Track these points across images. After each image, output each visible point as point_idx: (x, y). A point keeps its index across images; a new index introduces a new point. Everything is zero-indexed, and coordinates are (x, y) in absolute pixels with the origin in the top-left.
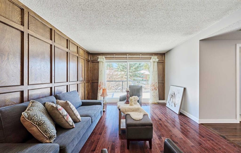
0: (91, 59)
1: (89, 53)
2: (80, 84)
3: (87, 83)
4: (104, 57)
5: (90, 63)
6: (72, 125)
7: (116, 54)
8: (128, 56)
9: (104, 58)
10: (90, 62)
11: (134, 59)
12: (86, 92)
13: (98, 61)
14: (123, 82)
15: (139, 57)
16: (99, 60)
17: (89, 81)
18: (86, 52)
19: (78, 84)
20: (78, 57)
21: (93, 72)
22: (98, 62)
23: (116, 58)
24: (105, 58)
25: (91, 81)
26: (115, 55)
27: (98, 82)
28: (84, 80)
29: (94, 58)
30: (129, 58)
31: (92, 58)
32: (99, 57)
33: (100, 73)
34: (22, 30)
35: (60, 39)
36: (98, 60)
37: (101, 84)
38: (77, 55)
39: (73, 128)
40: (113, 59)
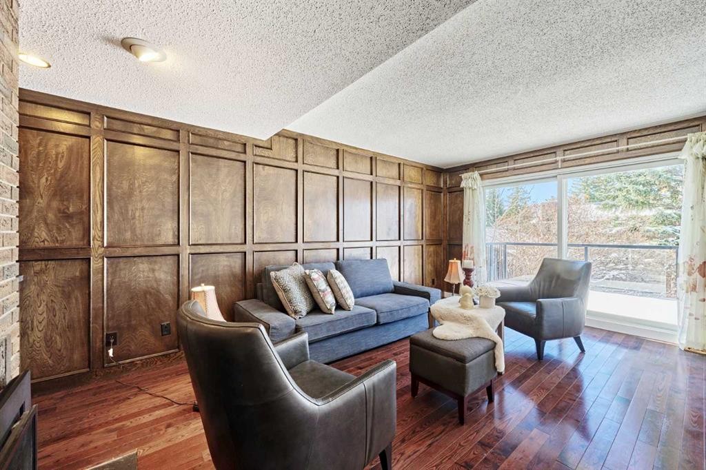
0: (445, 183)
1: (437, 171)
2: (405, 247)
3: (434, 246)
4: (476, 174)
5: (444, 195)
6: (330, 310)
7: (517, 158)
8: (558, 158)
9: (479, 177)
10: (442, 194)
11: (588, 161)
12: (429, 268)
13: (463, 188)
14: (589, 248)
15: (614, 149)
16: (463, 185)
17: (441, 240)
18: (427, 169)
19: (400, 247)
20: (399, 187)
21: (451, 218)
22: (462, 190)
23: (514, 169)
24: (481, 175)
25: (445, 243)
26: (511, 162)
27: (462, 245)
28: (422, 239)
29: (453, 182)
30: (564, 161)
31: (448, 182)
32: (463, 176)
33: (465, 220)
34: (296, 168)
35: (356, 162)
36: (461, 186)
37: (469, 249)
38: (398, 183)
39: (331, 314)
40: (504, 174)
